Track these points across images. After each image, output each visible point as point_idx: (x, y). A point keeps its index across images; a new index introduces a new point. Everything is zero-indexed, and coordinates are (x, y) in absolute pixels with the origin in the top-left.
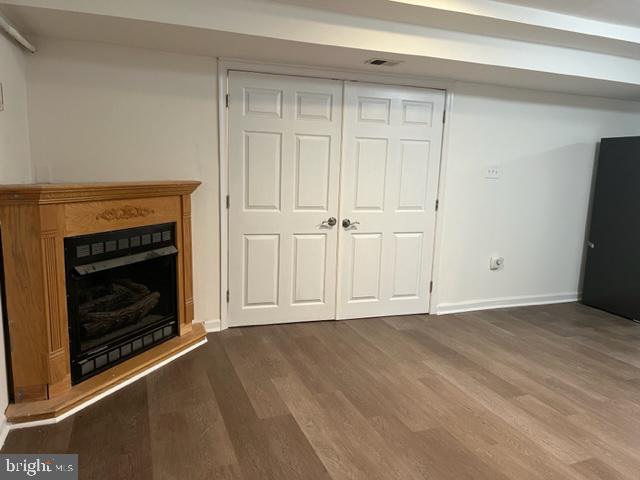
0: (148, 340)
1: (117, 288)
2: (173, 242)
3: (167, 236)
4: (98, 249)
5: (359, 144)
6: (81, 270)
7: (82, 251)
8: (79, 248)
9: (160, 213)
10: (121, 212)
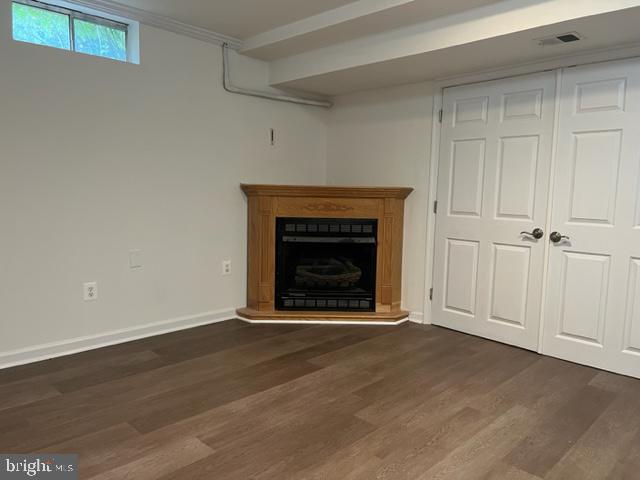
0: (342, 303)
1: (333, 261)
2: (374, 234)
3: (368, 229)
4: (301, 228)
5: (576, 140)
6: (285, 239)
7: (289, 228)
8: (287, 226)
9: (360, 210)
10: (322, 207)
